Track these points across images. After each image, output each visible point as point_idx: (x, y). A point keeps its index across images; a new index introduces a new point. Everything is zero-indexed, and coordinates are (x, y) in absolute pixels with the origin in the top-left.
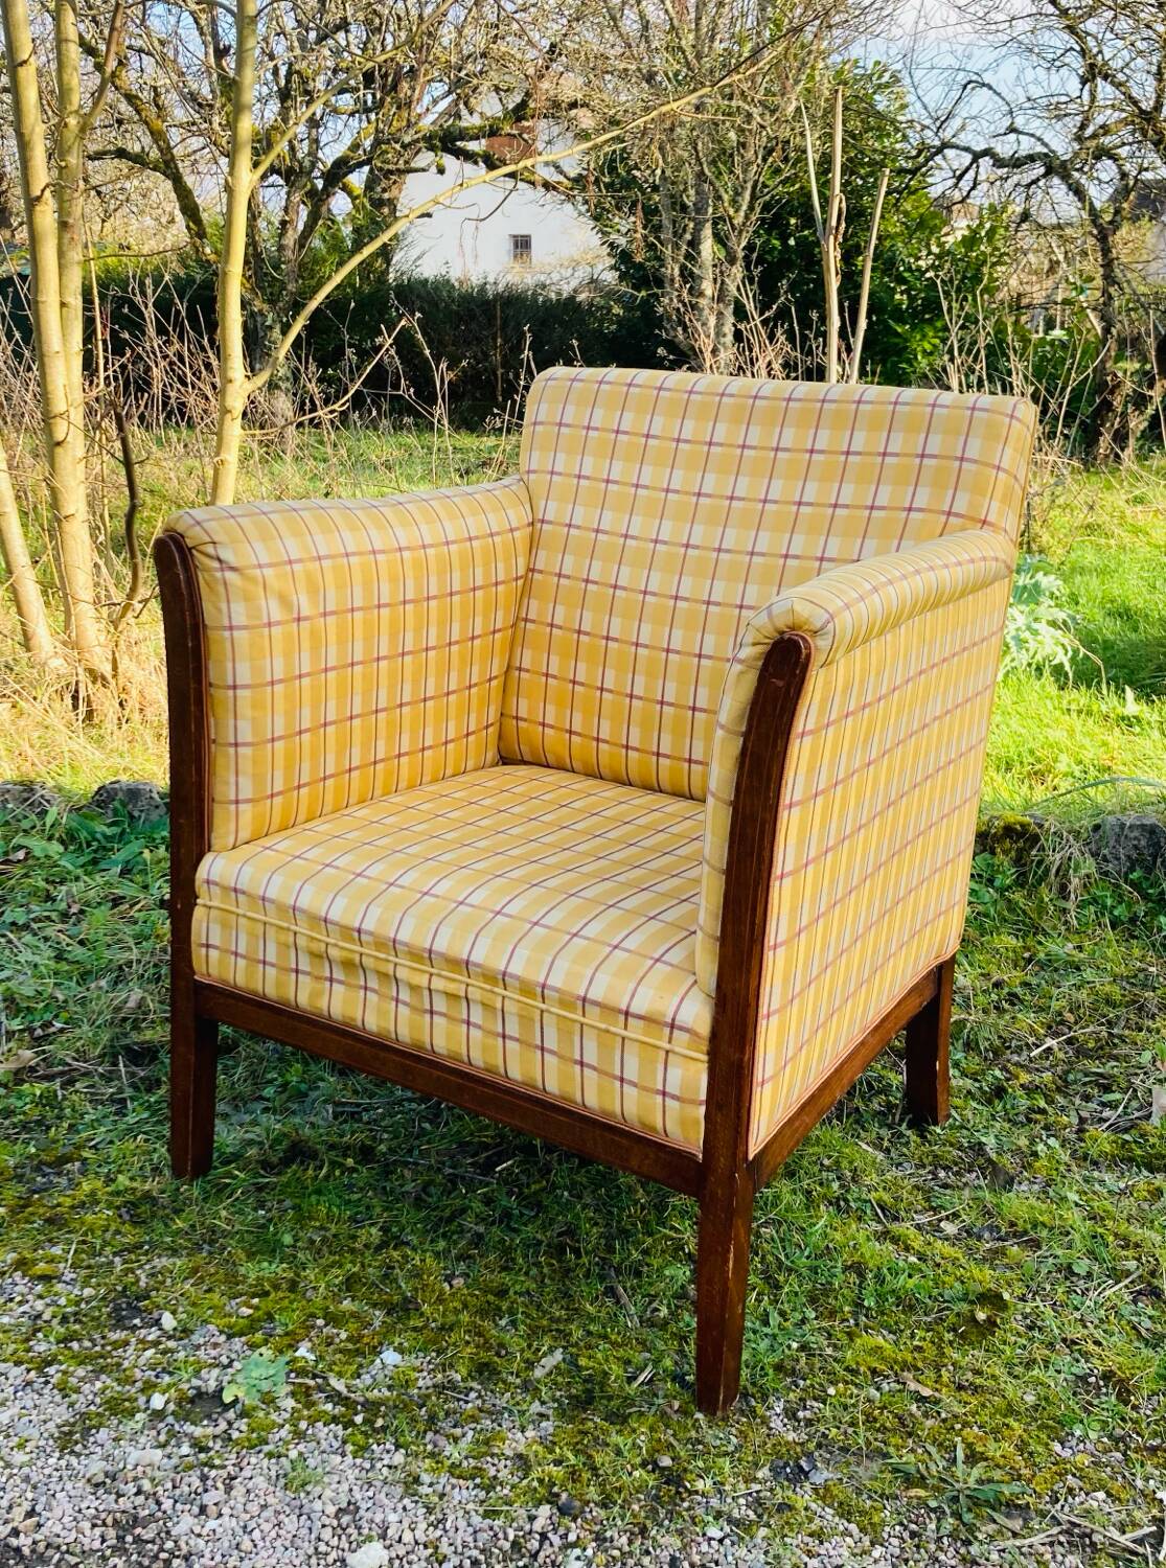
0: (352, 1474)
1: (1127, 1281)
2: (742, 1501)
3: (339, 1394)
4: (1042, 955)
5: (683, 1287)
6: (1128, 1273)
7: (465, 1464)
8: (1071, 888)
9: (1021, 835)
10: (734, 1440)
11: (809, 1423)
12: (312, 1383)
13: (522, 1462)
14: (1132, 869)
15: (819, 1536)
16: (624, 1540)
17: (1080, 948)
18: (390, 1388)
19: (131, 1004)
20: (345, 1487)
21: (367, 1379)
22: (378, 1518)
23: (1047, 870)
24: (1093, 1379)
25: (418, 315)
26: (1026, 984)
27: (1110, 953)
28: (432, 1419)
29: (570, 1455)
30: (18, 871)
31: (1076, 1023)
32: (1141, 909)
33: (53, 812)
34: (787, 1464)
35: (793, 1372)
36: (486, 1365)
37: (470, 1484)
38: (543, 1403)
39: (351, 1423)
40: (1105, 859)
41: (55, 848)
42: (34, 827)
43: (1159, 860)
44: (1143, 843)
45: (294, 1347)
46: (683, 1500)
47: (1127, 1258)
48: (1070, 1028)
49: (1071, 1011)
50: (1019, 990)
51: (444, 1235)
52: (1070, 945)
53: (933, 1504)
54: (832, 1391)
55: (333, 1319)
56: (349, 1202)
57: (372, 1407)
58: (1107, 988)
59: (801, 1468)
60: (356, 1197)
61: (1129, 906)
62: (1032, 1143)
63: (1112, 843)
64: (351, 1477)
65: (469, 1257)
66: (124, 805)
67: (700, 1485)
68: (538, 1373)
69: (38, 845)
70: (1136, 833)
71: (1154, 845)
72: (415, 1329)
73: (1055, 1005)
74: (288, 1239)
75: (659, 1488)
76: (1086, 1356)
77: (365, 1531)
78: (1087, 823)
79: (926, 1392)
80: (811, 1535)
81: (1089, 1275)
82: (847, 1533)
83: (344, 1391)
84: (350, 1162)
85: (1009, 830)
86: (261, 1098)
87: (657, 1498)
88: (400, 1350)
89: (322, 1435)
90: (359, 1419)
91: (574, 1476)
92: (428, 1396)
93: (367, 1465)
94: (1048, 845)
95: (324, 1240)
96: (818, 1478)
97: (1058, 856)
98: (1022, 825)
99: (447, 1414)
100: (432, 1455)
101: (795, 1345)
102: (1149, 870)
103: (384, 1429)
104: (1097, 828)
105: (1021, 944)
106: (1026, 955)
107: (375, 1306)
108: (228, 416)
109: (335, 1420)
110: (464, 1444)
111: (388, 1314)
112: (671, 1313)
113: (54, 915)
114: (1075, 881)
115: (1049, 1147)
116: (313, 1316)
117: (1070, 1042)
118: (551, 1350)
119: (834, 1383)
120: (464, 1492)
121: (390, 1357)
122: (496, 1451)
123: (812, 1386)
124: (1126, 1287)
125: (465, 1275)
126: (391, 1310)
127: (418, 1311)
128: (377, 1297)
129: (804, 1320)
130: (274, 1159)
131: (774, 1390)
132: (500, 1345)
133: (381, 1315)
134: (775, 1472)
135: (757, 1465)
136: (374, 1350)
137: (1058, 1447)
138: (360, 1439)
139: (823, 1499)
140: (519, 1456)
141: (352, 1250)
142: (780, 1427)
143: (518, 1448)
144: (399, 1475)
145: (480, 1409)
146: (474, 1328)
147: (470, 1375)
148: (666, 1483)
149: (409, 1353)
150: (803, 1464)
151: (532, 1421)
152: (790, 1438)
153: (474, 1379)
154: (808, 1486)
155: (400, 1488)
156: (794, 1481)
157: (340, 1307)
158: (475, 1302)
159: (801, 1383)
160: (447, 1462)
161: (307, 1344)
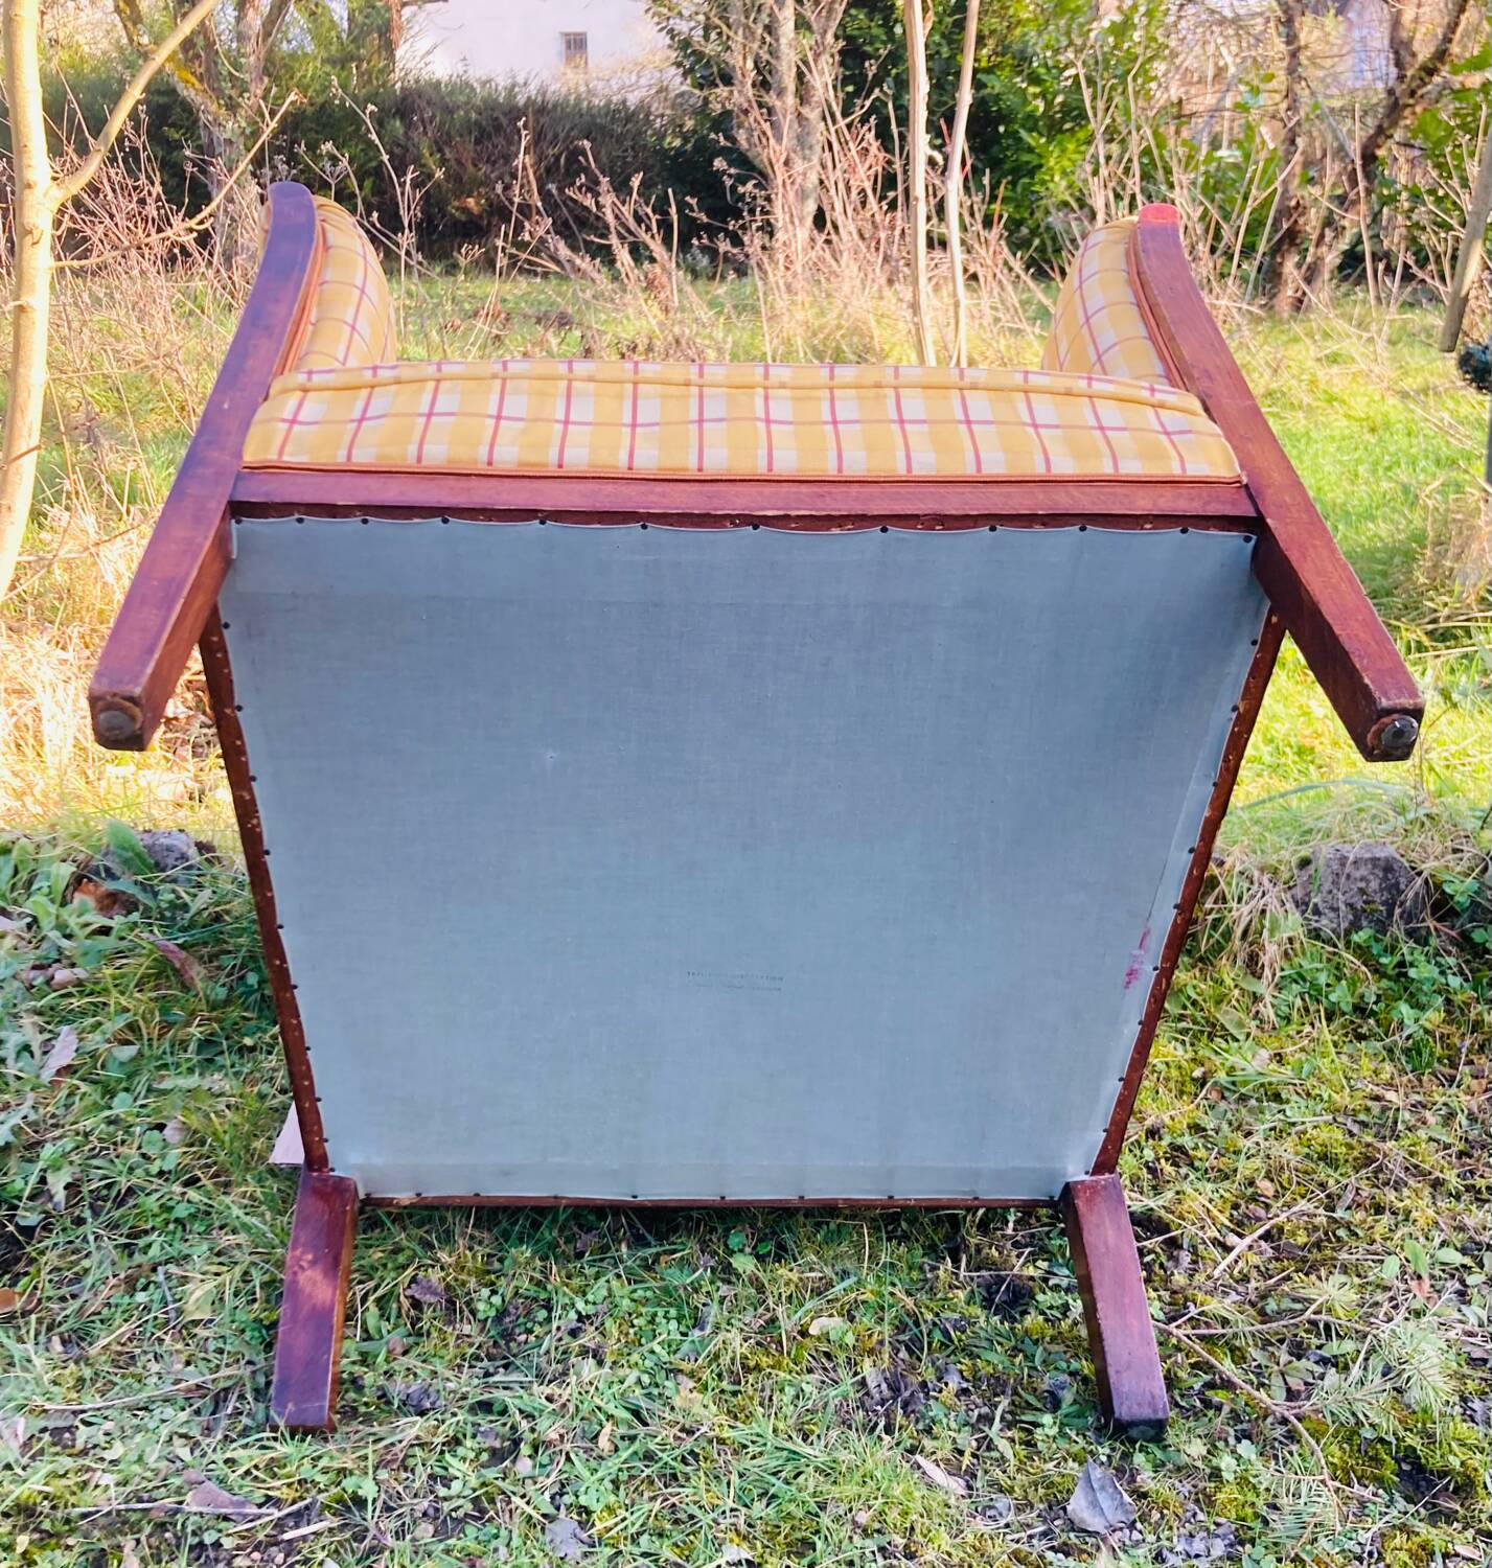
4: (1222, 1077)
8: (1265, 959)
14: (1355, 926)
17: (1279, 1058)
23: (1228, 935)
26: (1196, 1128)
27: (1324, 1065)
31: (1276, 1197)
32: (1371, 990)
40: (1317, 912)
43: (1398, 911)
44: (1374, 885)
48: (1267, 1207)
49: (1268, 1177)
50: (1187, 1141)
52: (1265, 1055)
58: (1324, 1135)
61: (1353, 985)
63: (1327, 886)
70: (1363, 871)
71: (1389, 889)
73: (1245, 1168)
78: (1290, 855)
94: (1231, 891)
97: (1245, 909)
102: (1382, 927)
104: (1305, 863)
105: (1190, 1055)
106: (1198, 1073)
108: (28, 240)
114: (1271, 952)
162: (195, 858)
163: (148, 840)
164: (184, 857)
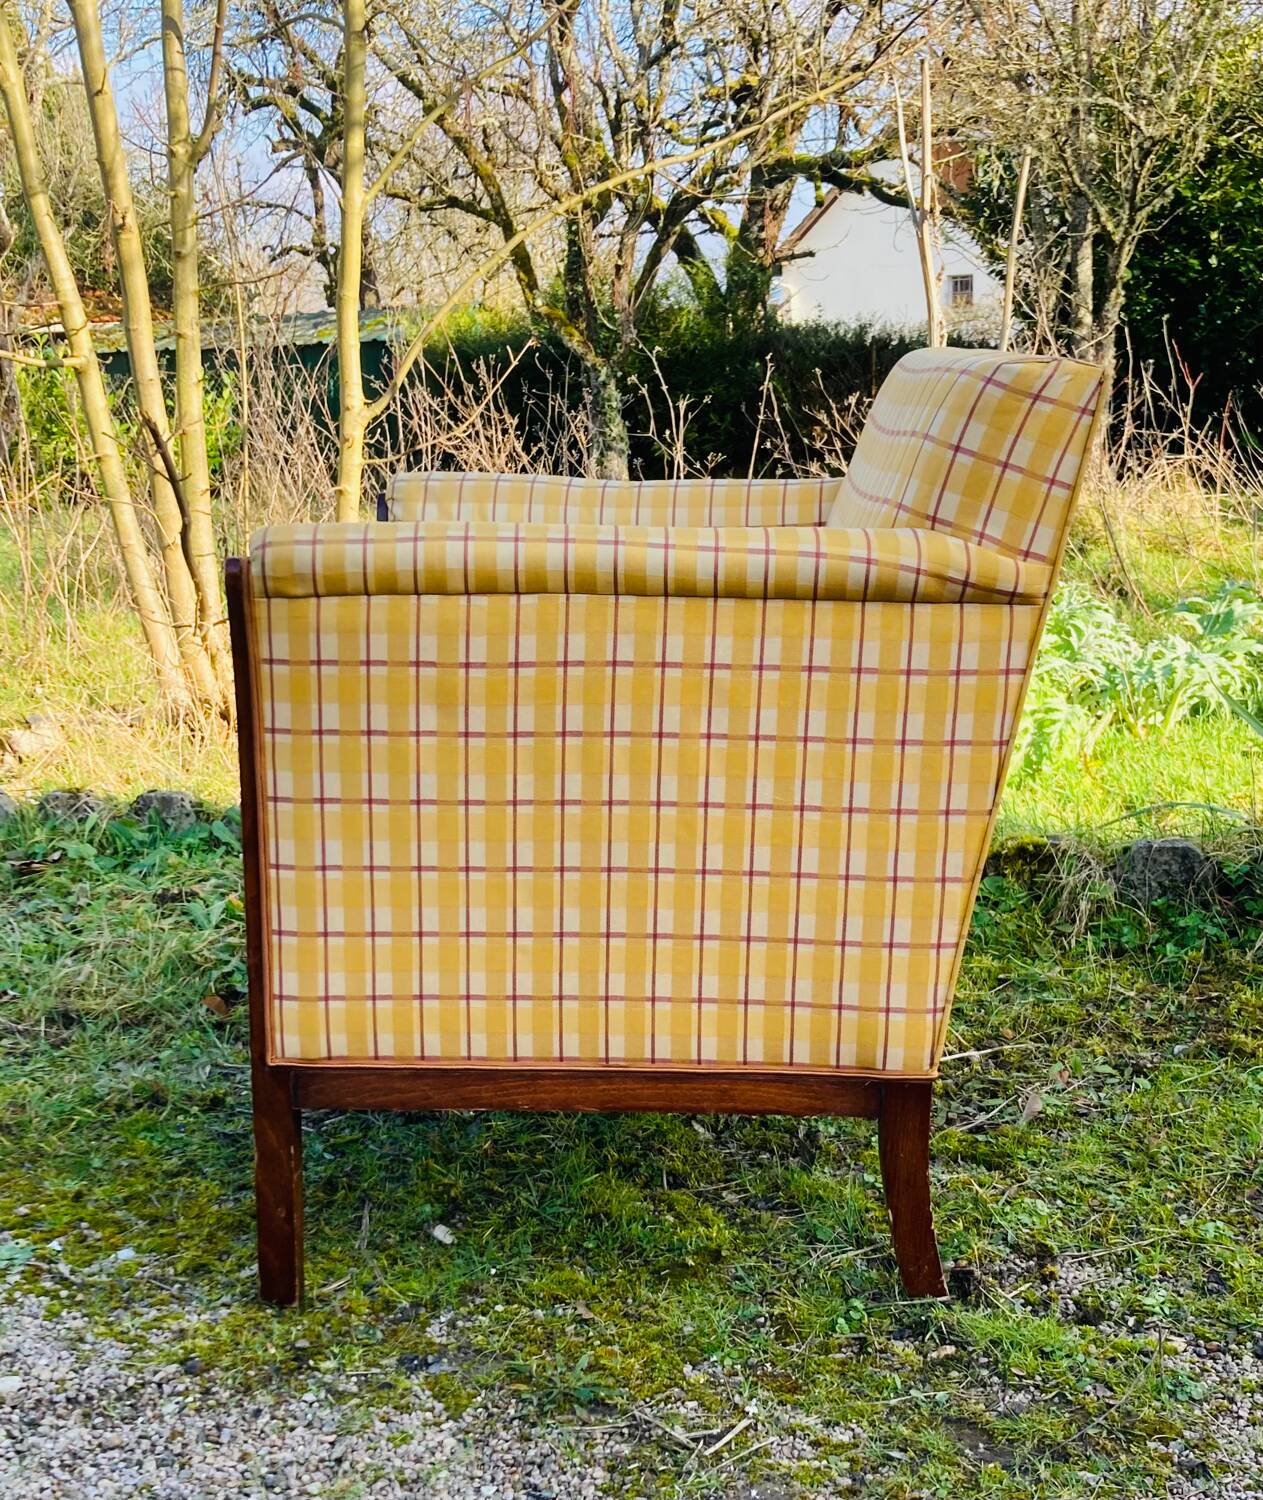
1: (866, 1249)
2: (354, 1379)
3: (61, 1275)
5: (425, 1221)
6: (871, 1242)
7: (133, 1332)
9: (1034, 856)
10: (380, 1335)
11: (463, 1330)
12: (45, 1266)
13: (182, 1334)
15: (406, 1409)
16: (227, 1394)
18: (109, 1275)
19: (81, 978)
20: (21, 1339)
21: (95, 1268)
22: (30, 1361)
23: (1060, 894)
24: (762, 1320)
28: (130, 1300)
29: (225, 1333)
30: (50, 870)
31: (1013, 1039)
33: (93, 817)
34: (416, 1358)
35: (476, 1292)
36: (204, 1265)
37: (127, 1346)
38: (233, 1296)
39: (58, 1297)
40: (1131, 885)
41: (92, 851)
42: (74, 832)
44: (1175, 868)
45: (48, 1241)
46: (301, 1373)
47: (882, 1231)
49: (1013, 1027)
52: (1058, 969)
53: (526, 1396)
54: (499, 1308)
55: (97, 1224)
56: (172, 1139)
57: (82, 1287)
59: (427, 1361)
60: (182, 1135)
63: (1140, 867)
66: (158, 813)
67: (324, 1365)
69: (73, 847)
70: (1166, 857)
72: (162, 1235)
73: (994, 1020)
74: (97, 1163)
75: (284, 1363)
76: (773, 1303)
77: (15, 1369)
78: (1115, 846)
79: (588, 1315)
80: (395, 1408)
81: (832, 1242)
82: (432, 1410)
83: (67, 1273)
84: (196, 1110)
85: (1021, 852)
86: (155, 1059)
87: (278, 1370)
88: (138, 1249)
89: (27, 1302)
90: (65, 1294)
91: (216, 1348)
92: (136, 1284)
94: (1063, 867)
95: (130, 1165)
96: (433, 1369)
98: (1036, 846)
99: (144, 1298)
100: (107, 1324)
101: (493, 1271)
103: (80, 1303)
104: (1125, 851)
106: (1003, 976)
107: (142, 1217)
108: (346, 445)
109: (46, 1293)
110: (141, 1320)
111: (148, 1224)
112: (400, 1241)
113: (62, 907)
114: (1084, 905)
116: (81, 1220)
117: (994, 1056)
119: (508, 1303)
120: (118, 1351)
121: (126, 1254)
122: (165, 1325)
123: (486, 1303)
124: (865, 1254)
125: (237, 1200)
126: (154, 1221)
127: (173, 1222)
128: (147, 1211)
129: (518, 1254)
130: (131, 1104)
131: (448, 1303)
132: (225, 1252)
133: (142, 1224)
134: (401, 1362)
135: (386, 1355)
136: (116, 1248)
137: (687, 1369)
138: (56, 1308)
139: (428, 1384)
140: (182, 1331)
141: (149, 1175)
142: (435, 1332)
143: (185, 1325)
144: (72, 1335)
145: (173, 1296)
146: (210, 1238)
147: (184, 1272)
148: (294, 1360)
149: (144, 1252)
150: (430, 1359)
151: (214, 1308)
152: (438, 1340)
153: (187, 1275)
154: (423, 1374)
155: (65, 1344)
156: (414, 1370)
157: (110, 1215)
158: (230, 1220)
159: (478, 1301)
160: (118, 1329)
161: (62, 1239)
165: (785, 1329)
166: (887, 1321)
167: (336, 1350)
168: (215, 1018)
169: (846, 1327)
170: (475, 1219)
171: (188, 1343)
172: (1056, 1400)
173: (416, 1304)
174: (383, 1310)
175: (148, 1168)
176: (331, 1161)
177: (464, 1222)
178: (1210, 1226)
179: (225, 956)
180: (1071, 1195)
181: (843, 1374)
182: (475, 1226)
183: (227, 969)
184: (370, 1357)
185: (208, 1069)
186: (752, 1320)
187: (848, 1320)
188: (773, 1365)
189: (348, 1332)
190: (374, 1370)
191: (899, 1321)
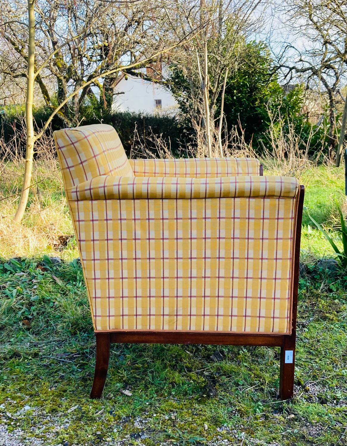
0: (7, 437)
1: (254, 386)
2: (119, 443)
3: (9, 417)
5: (119, 389)
6: (255, 384)
7: (40, 434)
10: (121, 428)
11: (146, 423)
13: (57, 433)
18: (24, 416)
20: (4, 440)
21: (18, 413)
24: (234, 412)
25: (102, 120)
28: (35, 423)
29: (72, 432)
34: (135, 434)
35: (145, 411)
36: (54, 409)
37: (40, 439)
38: (68, 419)
39: (10, 424)
46: (101, 443)
47: (256, 380)
51: (53, 376)
53: (175, 443)
54: (155, 415)
55: (13, 398)
56: (26, 368)
57: (17, 420)
59: (139, 435)
60: (29, 366)
62: (239, 351)
64: (6, 438)
65: (59, 382)
67: (108, 439)
68: (69, 411)
72: (36, 400)
74: (5, 377)
75: (95, 440)
76: (235, 406)
81: (243, 385)
83: (10, 416)
84: (30, 357)
86: (10, 341)
87: (94, 442)
88: (30, 406)
90: (12, 423)
91: (71, 437)
92: (35, 418)
93: (12, 435)
95: (16, 377)
96: (143, 437)
99: (39, 422)
100: (31, 432)
101: (147, 403)
103: (19, 426)
107: (27, 395)
108: (29, 147)
109: (6, 424)
110: (41, 430)
111: (30, 397)
112: (114, 396)
115: (244, 352)
116: (7, 397)
118: (75, 405)
119: (156, 413)
120: (38, 441)
121: (27, 408)
122: (50, 431)
123: (150, 414)
124: (254, 388)
125: (56, 387)
126: (31, 395)
127: (39, 396)
128: (28, 392)
129: (153, 397)
130: (8, 357)
131: (138, 415)
132: (60, 404)
133: (28, 397)
134: (131, 436)
135: (126, 434)
136: (23, 406)
137: (218, 429)
138: (11, 428)
139: (143, 442)
140: (57, 432)
141: (24, 380)
142: (137, 425)
143: (57, 430)
144: (20, 437)
145: (49, 421)
146: (53, 400)
147: (49, 412)
148: (98, 439)
149: (33, 407)
150: (140, 434)
151: (64, 423)
152: (139, 427)
153: (50, 413)
154: (140, 439)
155: (19, 441)
156: (136, 438)
157: (16, 395)
158: (57, 393)
159: (147, 413)
160: (35, 434)
161: (4, 404)
162: (60, 261)
163: (51, 258)
164: (58, 262)
165: (242, 414)
166: (270, 408)
167: (110, 434)
168: (26, 327)
169: (259, 411)
170: (134, 387)
171: (61, 436)
172: (328, 428)
173: (128, 417)
174: (118, 419)
175: (22, 378)
176: (81, 371)
177: (131, 388)
178: (343, 371)
179: (21, 307)
180: (302, 365)
181: (264, 426)
182: (135, 389)
183: (23, 311)
184: (121, 435)
185: (29, 344)
186: (232, 412)
187: (259, 409)
188: (244, 426)
189: (111, 428)
190: (124, 439)
191: (273, 408)
